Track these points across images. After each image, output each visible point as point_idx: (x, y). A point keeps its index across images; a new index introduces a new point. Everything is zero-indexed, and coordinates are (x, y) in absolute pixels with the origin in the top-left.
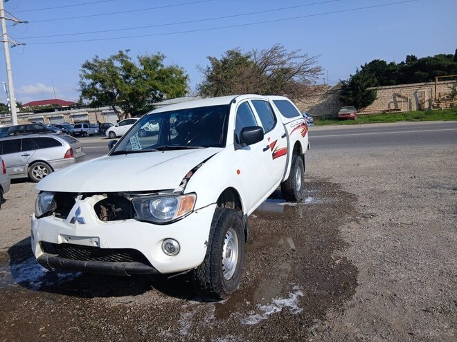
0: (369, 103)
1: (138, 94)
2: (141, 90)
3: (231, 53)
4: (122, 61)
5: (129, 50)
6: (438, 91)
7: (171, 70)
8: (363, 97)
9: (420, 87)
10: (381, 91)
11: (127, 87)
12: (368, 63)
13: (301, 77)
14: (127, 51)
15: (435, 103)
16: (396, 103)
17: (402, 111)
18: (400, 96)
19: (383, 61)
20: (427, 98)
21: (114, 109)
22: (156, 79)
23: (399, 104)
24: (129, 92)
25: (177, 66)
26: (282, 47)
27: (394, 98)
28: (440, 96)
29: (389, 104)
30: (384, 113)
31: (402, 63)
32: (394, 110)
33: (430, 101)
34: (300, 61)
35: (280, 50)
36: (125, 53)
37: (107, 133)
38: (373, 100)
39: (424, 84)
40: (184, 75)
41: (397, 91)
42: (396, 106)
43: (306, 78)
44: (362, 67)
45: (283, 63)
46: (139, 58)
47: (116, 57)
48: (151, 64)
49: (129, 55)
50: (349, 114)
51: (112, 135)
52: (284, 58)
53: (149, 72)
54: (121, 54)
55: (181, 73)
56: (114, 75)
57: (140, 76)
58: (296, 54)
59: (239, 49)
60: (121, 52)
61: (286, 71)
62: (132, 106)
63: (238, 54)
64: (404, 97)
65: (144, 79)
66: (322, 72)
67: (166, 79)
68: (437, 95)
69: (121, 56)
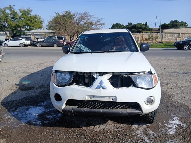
1: (19, 26)
2: (20, 25)
3: (66, 12)
4: (11, 10)
5: (15, 5)
6: (143, 37)
7: (35, 17)
9: (137, 35)
11: (13, 23)
12: (114, 24)
13: (96, 26)
14: (14, 6)
15: (142, 41)
19: (120, 24)
20: (139, 39)
21: (6, 33)
22: (28, 20)
24: (14, 25)
25: (38, 16)
26: (89, 13)
28: (144, 39)
31: (127, 25)
33: (140, 40)
34: (96, 20)
35: (87, 14)
36: (12, 6)
37: (3, 44)
39: (139, 34)
40: (42, 20)
43: (98, 27)
44: (112, 25)
45: (89, 19)
46: (19, 9)
47: (7, 8)
48: (26, 13)
49: (14, 8)
51: (6, 45)
52: (89, 18)
53: (25, 16)
54: (10, 7)
55: (40, 19)
56: (7, 16)
57: (20, 18)
58: (94, 17)
59: (70, 11)
60: (10, 6)
61: (91, 23)
62: (15, 32)
63: (69, 13)
65: (22, 20)
66: (105, 25)
67: (33, 21)
68: (143, 38)
69: (10, 8)
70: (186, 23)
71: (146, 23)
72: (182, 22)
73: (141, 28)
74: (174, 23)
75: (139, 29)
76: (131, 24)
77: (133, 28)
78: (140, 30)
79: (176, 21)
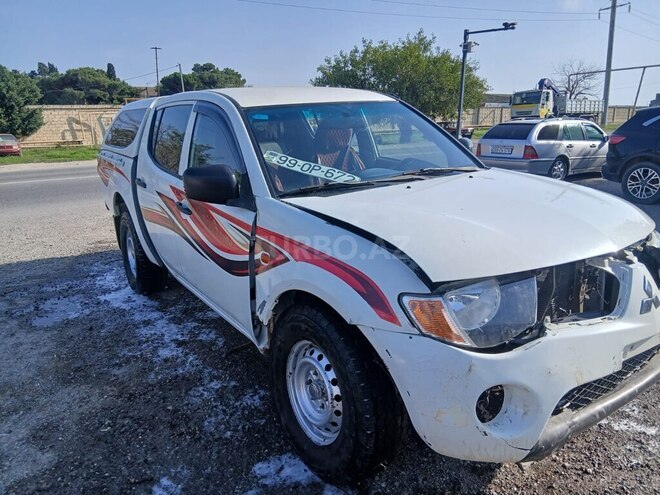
0: (32, 130)
8: (24, 120)
9: (105, 110)
10: (49, 112)
16: (72, 131)
17: (85, 144)
18: (78, 122)
23: (78, 133)
27: (70, 124)
29: (63, 134)
30: (58, 146)
31: (33, 72)
32: (73, 142)
38: (40, 125)
39: (109, 106)
41: (73, 114)
42: (74, 136)
50: (11, 147)
64: (85, 125)
70: (240, 76)
71: (110, 67)
72: (227, 71)
73: (97, 85)
74: (206, 72)
75: (92, 90)
76: (52, 69)
77: (67, 85)
78: (97, 91)
79: (208, 67)
